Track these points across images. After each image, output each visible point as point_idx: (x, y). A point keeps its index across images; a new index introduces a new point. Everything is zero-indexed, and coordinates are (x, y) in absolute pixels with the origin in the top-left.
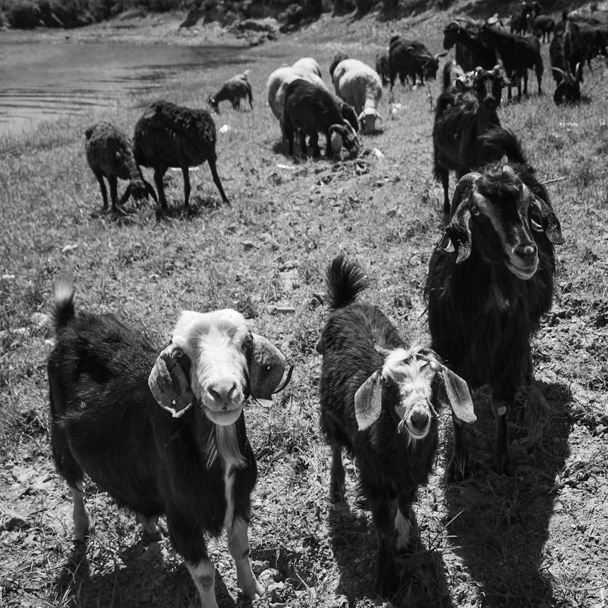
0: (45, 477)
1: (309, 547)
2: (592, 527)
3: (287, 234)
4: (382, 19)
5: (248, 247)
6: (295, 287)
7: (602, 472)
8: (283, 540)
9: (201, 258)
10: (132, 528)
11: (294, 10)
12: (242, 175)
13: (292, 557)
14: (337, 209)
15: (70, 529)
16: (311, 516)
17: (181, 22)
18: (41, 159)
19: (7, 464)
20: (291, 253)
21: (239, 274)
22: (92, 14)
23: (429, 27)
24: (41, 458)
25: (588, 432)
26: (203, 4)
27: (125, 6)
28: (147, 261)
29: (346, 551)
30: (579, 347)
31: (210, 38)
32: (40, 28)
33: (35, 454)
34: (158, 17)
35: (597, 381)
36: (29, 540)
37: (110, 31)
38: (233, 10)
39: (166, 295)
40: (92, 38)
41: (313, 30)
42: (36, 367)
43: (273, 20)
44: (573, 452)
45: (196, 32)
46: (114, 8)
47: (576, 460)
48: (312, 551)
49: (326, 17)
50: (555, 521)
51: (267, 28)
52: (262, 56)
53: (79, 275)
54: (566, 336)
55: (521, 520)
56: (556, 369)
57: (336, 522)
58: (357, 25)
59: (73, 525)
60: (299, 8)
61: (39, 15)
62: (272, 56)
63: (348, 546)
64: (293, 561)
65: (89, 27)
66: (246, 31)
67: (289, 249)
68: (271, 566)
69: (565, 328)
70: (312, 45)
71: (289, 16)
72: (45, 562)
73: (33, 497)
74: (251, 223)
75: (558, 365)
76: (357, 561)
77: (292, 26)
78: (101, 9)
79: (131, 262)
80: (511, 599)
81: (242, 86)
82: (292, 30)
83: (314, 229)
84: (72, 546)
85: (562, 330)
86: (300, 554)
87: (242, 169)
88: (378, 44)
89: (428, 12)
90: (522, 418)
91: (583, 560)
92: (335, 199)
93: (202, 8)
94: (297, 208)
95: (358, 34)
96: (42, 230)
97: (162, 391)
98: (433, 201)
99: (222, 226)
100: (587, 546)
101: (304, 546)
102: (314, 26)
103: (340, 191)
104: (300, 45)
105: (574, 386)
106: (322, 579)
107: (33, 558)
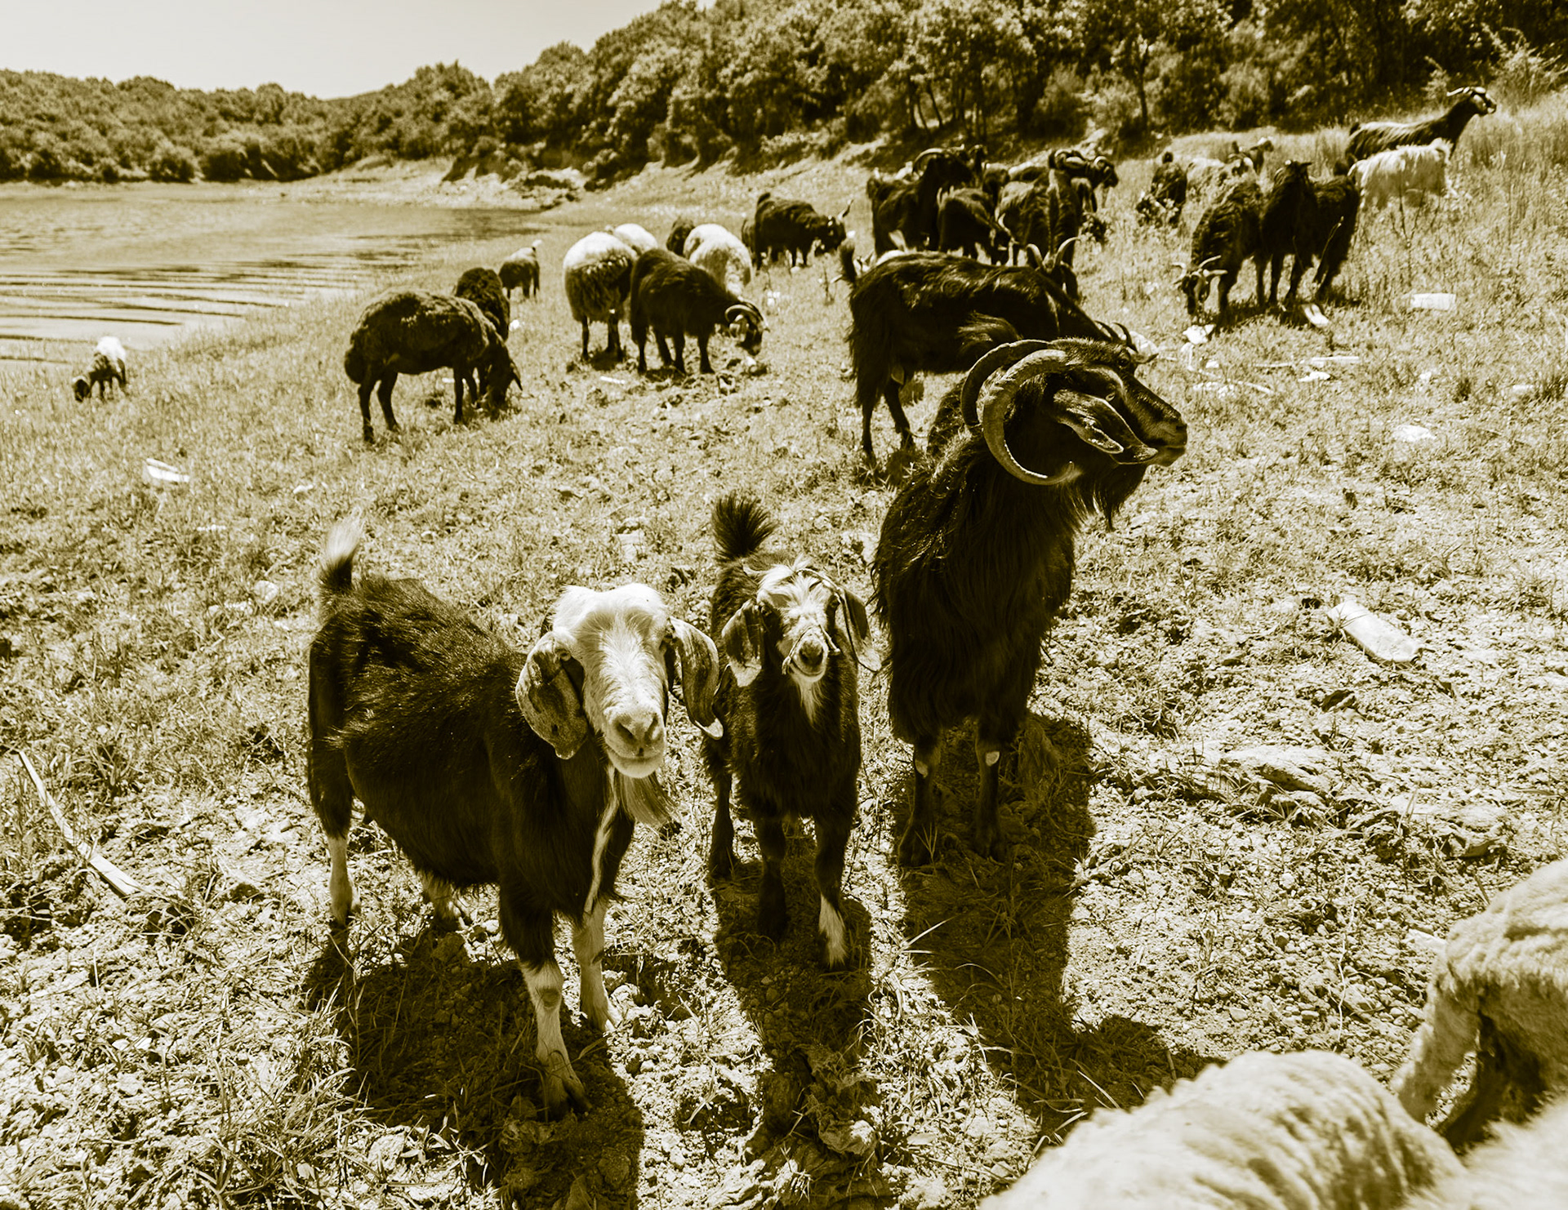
0: (285, 824)
1: (689, 955)
2: (1140, 949)
3: (622, 477)
4: (735, 173)
5: (566, 495)
6: (640, 557)
7: (1150, 863)
8: (648, 942)
9: (497, 509)
10: (415, 909)
11: (606, 157)
12: (548, 391)
13: (662, 968)
14: (695, 443)
15: (323, 907)
16: (691, 907)
17: (444, 174)
18: (252, 363)
19: (227, 802)
20: (630, 507)
21: (557, 534)
22: (318, 161)
23: (805, 184)
24: (276, 795)
25: (1119, 798)
26: (476, 148)
27: (365, 150)
28: (418, 511)
29: (747, 964)
30: (1093, 664)
31: (484, 198)
32: (244, 181)
33: (271, 789)
34: (412, 165)
35: (1129, 718)
36: (263, 918)
37: (342, 186)
38: (519, 157)
39: (447, 561)
40: (318, 195)
41: (633, 188)
42: (263, 660)
43: (576, 172)
44: (1099, 828)
45: (464, 188)
46: (350, 153)
47: (1106, 842)
48: (693, 961)
49: (652, 168)
50: (1077, 937)
51: (565, 184)
52: (558, 223)
53: (320, 528)
54: (1072, 645)
55: (1024, 932)
56: (1061, 696)
57: (730, 918)
58: (699, 178)
59: (330, 899)
60: (613, 155)
61: (244, 163)
62: (573, 225)
63: (750, 955)
64: (663, 975)
65: (313, 180)
66: (536, 187)
67: (627, 501)
68: (630, 980)
69: (1071, 633)
70: (632, 209)
71: (599, 166)
72: (289, 952)
73: (265, 852)
74: (567, 461)
75: (1064, 691)
76: (766, 981)
77: (602, 181)
78: (330, 155)
79: (393, 513)
80: (1020, 1058)
81: (528, 265)
82: (603, 187)
83: (664, 472)
84: (328, 931)
85: (1066, 637)
86: (674, 965)
87: (548, 383)
88: (729, 208)
89: (803, 162)
90: (1014, 771)
91: (1130, 1002)
92: (691, 429)
93: (474, 153)
94: (634, 441)
95: (699, 193)
96: (264, 462)
97: (537, 710)
98: (845, 434)
99: (525, 463)
100: (1136, 980)
101: (680, 952)
102: (635, 180)
103: (697, 417)
104: (614, 209)
105: (1093, 724)
106: (709, 1005)
107: (270, 945)
